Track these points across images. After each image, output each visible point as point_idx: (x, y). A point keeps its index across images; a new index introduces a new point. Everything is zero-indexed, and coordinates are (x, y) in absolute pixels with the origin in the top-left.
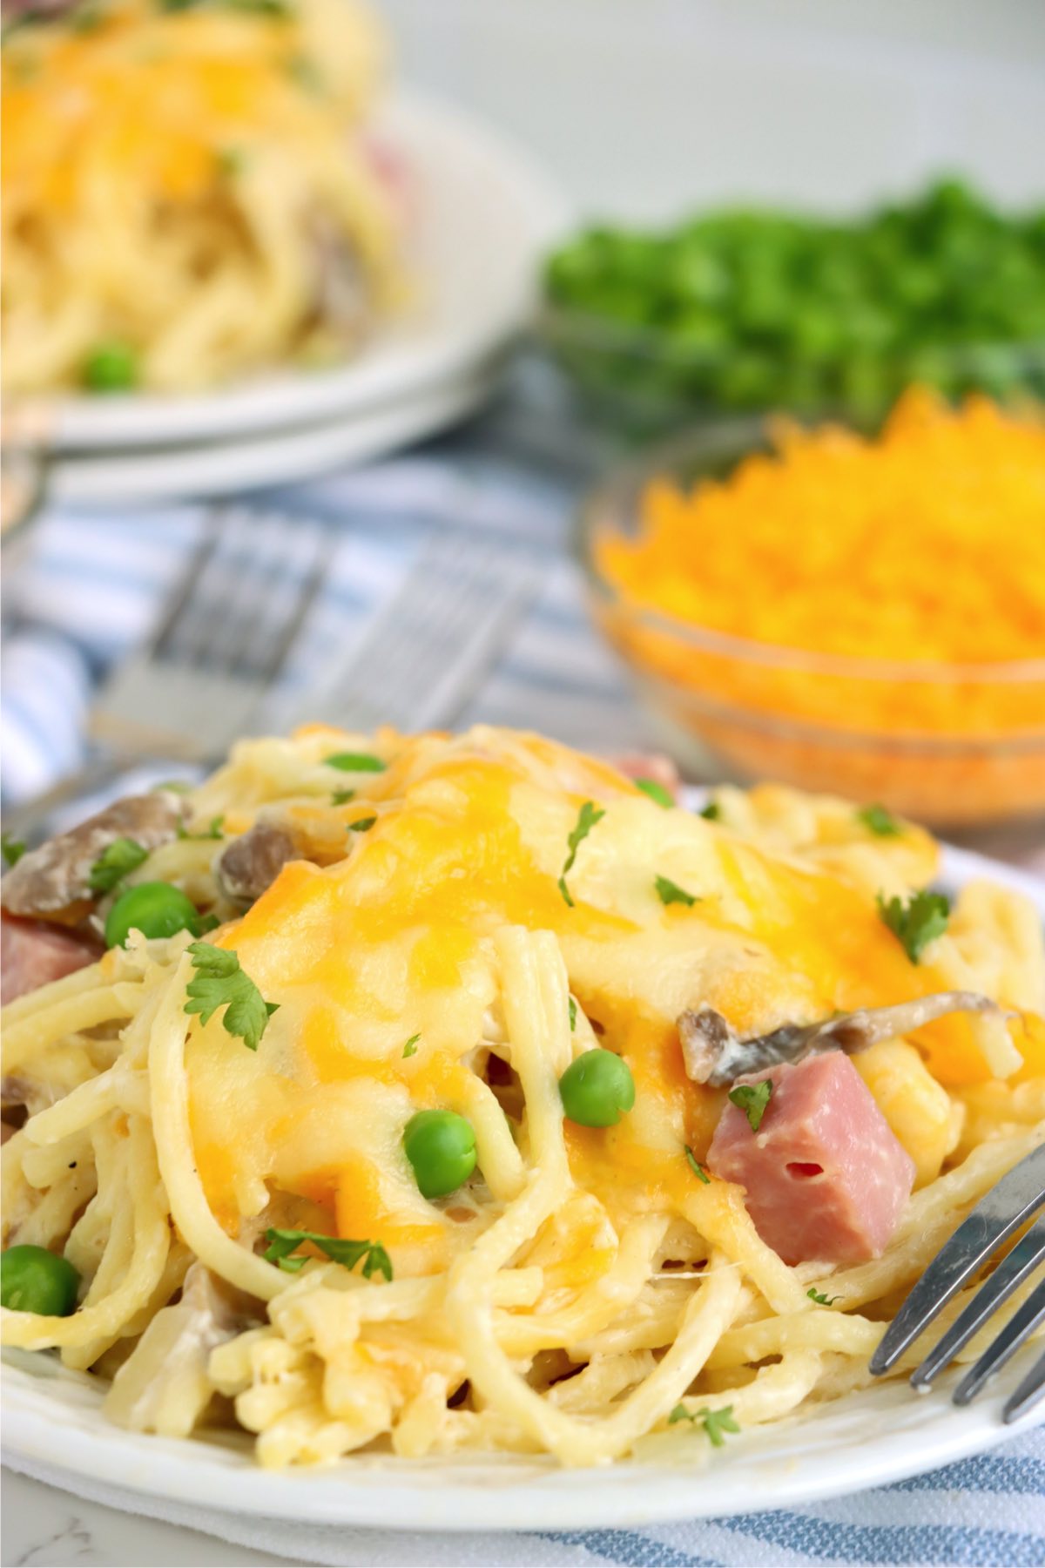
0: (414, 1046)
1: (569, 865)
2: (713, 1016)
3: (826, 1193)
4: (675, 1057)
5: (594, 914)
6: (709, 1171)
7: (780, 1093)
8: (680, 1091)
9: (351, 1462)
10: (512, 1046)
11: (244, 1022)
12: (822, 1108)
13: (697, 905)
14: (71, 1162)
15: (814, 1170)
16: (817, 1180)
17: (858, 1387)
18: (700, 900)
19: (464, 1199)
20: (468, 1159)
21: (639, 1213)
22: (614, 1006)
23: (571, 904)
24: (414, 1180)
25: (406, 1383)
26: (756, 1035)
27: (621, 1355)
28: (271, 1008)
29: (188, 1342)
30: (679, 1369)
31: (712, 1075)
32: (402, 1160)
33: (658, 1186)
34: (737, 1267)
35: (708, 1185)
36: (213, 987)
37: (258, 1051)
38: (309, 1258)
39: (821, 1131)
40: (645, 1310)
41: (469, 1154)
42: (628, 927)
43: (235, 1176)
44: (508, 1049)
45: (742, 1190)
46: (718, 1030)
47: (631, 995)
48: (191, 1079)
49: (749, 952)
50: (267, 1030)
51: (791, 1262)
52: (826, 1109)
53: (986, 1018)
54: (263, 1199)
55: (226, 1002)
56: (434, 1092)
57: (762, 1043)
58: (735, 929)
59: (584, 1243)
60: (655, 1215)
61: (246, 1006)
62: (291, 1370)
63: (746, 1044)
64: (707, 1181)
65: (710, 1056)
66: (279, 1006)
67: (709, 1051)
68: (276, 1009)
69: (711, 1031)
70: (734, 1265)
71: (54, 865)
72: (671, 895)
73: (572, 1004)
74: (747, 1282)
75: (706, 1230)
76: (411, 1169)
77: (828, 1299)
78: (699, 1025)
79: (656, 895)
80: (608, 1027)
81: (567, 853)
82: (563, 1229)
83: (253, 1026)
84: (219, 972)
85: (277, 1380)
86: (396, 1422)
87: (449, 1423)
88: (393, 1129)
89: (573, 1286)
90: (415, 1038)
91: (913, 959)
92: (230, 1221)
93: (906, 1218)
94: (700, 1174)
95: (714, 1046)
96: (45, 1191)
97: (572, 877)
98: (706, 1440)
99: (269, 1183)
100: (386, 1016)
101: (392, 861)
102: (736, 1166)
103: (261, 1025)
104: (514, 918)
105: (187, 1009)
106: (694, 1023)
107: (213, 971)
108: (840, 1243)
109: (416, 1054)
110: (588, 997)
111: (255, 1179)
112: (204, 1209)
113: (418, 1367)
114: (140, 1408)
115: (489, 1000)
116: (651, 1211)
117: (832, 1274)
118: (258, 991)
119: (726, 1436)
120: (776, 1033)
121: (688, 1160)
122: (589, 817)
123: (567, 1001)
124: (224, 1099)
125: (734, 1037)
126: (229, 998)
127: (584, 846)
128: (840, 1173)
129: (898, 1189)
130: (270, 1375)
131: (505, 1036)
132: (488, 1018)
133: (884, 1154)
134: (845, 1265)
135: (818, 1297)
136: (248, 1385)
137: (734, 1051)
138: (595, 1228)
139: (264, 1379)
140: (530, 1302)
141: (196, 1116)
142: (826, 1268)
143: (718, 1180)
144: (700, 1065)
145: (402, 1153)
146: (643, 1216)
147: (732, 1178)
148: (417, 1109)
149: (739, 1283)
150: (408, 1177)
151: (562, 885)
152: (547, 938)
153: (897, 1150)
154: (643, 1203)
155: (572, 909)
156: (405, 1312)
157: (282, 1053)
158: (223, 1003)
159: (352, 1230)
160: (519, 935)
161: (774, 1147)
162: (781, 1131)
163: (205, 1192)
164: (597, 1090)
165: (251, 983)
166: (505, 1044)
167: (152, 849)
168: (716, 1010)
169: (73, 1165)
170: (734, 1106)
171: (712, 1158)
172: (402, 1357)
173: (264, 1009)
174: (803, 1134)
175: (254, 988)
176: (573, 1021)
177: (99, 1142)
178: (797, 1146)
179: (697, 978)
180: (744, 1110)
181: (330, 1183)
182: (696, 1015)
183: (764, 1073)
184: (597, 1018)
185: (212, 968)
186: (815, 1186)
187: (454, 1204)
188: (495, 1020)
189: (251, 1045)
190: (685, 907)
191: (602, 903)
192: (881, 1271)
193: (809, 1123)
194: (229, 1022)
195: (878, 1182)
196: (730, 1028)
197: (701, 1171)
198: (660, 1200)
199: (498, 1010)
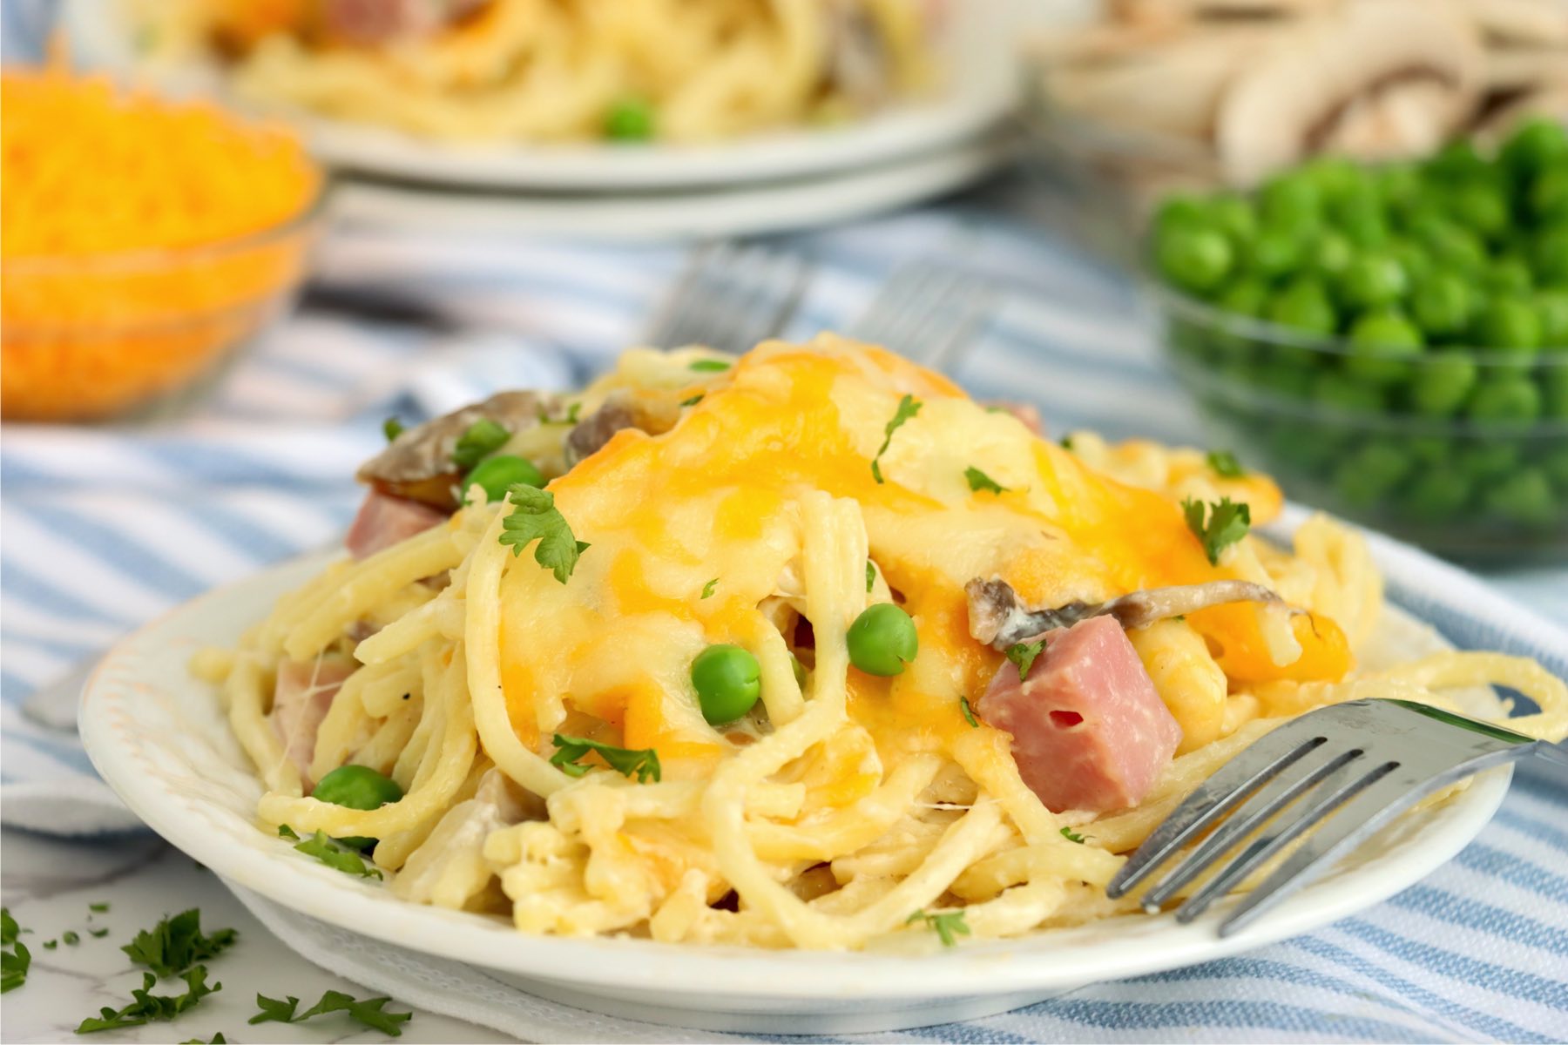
0: (712, 588)
1: (883, 449)
2: (1002, 586)
3: (1086, 742)
4: (962, 618)
5: (901, 491)
6: (980, 719)
7: (1050, 649)
8: (965, 652)
9: (605, 941)
10: (807, 598)
11: (555, 554)
12: (1083, 660)
13: (1003, 493)
14: (405, 692)
15: (1074, 718)
16: (1078, 728)
17: (1100, 916)
18: (1007, 490)
19: (747, 726)
20: (750, 689)
21: (912, 753)
22: (913, 575)
23: (880, 481)
24: (697, 704)
25: (669, 880)
26: (1045, 607)
27: (882, 878)
28: (581, 547)
29: (471, 829)
30: (924, 882)
31: (996, 639)
32: (688, 686)
33: (930, 729)
34: (997, 804)
35: (976, 729)
36: (528, 522)
37: (567, 585)
38: (592, 766)
39: (1080, 680)
40: (909, 838)
41: (751, 684)
42: (933, 505)
43: (535, 694)
44: (804, 601)
45: (1010, 736)
46: (1004, 598)
47: (928, 564)
48: (503, 607)
49: (1046, 535)
50: (577, 567)
51: (1055, 809)
52: (1087, 662)
53: (1271, 610)
54: (560, 715)
55: (538, 537)
56: (727, 631)
57: (1049, 614)
58: (1038, 515)
59: (851, 771)
60: (927, 755)
61: (556, 540)
62: (560, 856)
63: (1032, 614)
64: (976, 725)
65: (994, 619)
66: (589, 545)
67: (993, 614)
68: (586, 548)
69: (997, 597)
70: (994, 801)
71: (423, 440)
72: (979, 482)
73: (870, 568)
74: (1006, 819)
75: (972, 770)
76: (696, 693)
77: (1081, 838)
78: (986, 591)
79: (966, 480)
80: (908, 596)
81: (884, 439)
82: (832, 755)
83: (562, 559)
84: (535, 509)
85: (544, 862)
86: (654, 911)
87: (708, 920)
88: (683, 658)
89: (837, 806)
90: (714, 582)
91: (1213, 560)
92: (531, 738)
93: (1167, 777)
94: (970, 719)
95: (999, 611)
96: (384, 720)
97: (884, 461)
98: (936, 937)
99: (567, 703)
100: (690, 561)
101: (713, 431)
102: (1004, 713)
103: (570, 561)
104: (821, 487)
105: (502, 540)
106: (982, 589)
107: (530, 509)
108: (1099, 791)
109: (713, 596)
110: (891, 567)
111: (554, 697)
112: (504, 721)
113: (679, 862)
114: (420, 884)
115: (788, 555)
116: (922, 752)
117: (1092, 823)
118: (569, 528)
119: (955, 935)
120: (1065, 608)
121: (961, 707)
122: (908, 408)
123: (865, 564)
124: (532, 623)
125: (1022, 608)
126: (542, 533)
127: (898, 433)
128: (1099, 722)
129: (1160, 748)
130: (538, 856)
131: (804, 591)
132: (788, 573)
133: (1147, 713)
134: (1105, 814)
135: (1072, 836)
136: (515, 862)
137: (1018, 619)
138: (862, 756)
139: (530, 857)
140: (792, 814)
141: (504, 638)
142: (1087, 816)
143: (987, 726)
144: (984, 626)
145: (690, 681)
146: (917, 755)
147: (1001, 725)
148: (708, 643)
149: (998, 819)
150: (692, 700)
151: (875, 466)
152: (850, 506)
153: (1162, 714)
154: (915, 743)
155: (880, 485)
156: (669, 810)
157: (589, 588)
158: (536, 537)
159: (635, 742)
160: (823, 499)
161: (1037, 695)
162: (1045, 679)
163: (508, 708)
164: (879, 638)
165: (563, 520)
166: (801, 597)
167: (515, 432)
168: (1007, 581)
169: (407, 697)
170: (1011, 663)
171: (982, 705)
172: (663, 850)
173: (575, 546)
174: (1063, 681)
175: (565, 524)
176: (870, 584)
177: (427, 672)
178: (1058, 694)
179: (992, 553)
180: (1018, 665)
181: (621, 704)
182: (985, 583)
183: (1041, 636)
184: (898, 588)
185: (528, 506)
186: (1075, 734)
187: (735, 730)
188: (795, 575)
189: (561, 578)
190: (991, 494)
191: (914, 486)
192: (1139, 823)
193: (1068, 671)
194: (540, 555)
195: (1138, 738)
196: (1017, 598)
197: (971, 716)
198: (932, 742)
199: (797, 566)
